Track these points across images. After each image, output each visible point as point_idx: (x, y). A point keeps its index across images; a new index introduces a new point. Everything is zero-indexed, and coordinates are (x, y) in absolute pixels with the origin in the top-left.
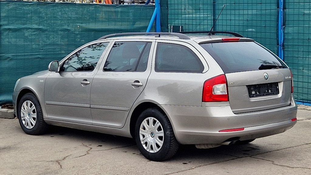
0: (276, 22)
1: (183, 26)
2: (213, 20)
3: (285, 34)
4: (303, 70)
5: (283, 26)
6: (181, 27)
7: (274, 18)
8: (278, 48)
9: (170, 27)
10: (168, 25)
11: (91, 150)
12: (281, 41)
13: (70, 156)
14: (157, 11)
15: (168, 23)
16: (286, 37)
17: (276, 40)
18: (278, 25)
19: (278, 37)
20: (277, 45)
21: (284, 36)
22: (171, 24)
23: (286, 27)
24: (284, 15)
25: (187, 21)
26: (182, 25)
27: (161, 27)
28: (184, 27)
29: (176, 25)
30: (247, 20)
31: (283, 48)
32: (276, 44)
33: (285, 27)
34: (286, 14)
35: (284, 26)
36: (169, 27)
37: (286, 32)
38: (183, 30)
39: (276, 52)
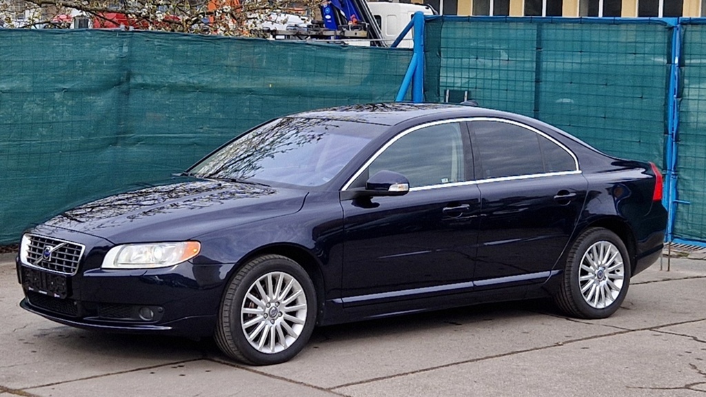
0: (664, 90)
1: (471, 91)
2: (536, 81)
3: (682, 114)
5: (677, 97)
6: (466, 93)
7: (659, 83)
8: (666, 140)
9: (443, 92)
10: (438, 88)
12: (673, 124)
14: (417, 59)
15: (438, 84)
16: (683, 119)
17: (663, 124)
18: (667, 96)
19: (666, 118)
20: (665, 133)
21: (679, 118)
22: (446, 87)
23: (683, 101)
24: (681, 77)
25: (479, 81)
26: (470, 89)
27: (424, 92)
28: (473, 93)
29: (456, 89)
30: (606, 85)
31: (676, 141)
32: (663, 132)
33: (681, 101)
34: (684, 76)
35: (680, 99)
37: (683, 110)
38: (471, 99)
39: (662, 148)
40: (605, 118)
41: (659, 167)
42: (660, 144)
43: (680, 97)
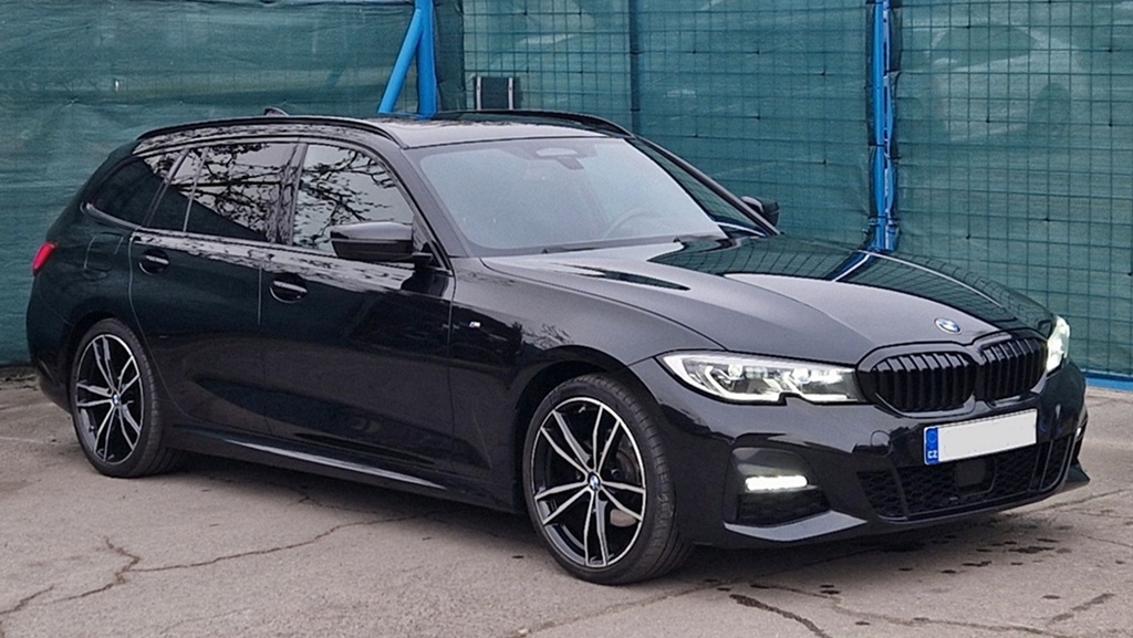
0: (864, 56)
1: (519, 78)
2: (631, 52)
3: (902, 105)
4: (968, 238)
5: (890, 71)
6: (511, 81)
7: (855, 43)
8: (873, 157)
9: (472, 84)
10: (463, 75)
11: (135, 567)
12: (884, 129)
13: (47, 594)
14: (421, 20)
15: (463, 68)
16: (904, 114)
17: (865, 127)
18: (871, 67)
19: (870, 113)
20: (870, 144)
21: (895, 111)
22: (476, 71)
23: (902, 76)
24: (896, 29)
25: (533, 58)
26: (518, 74)
27: (438, 83)
28: (523, 82)
29: (493, 74)
30: (758, 52)
31: (892, 158)
32: (866, 141)
33: (897, 77)
34: (901, 28)
35: (896, 73)
36: (470, 86)
37: (903, 95)
38: (522, 93)
39: (865, 173)
40: (758, 118)
41: (862, 212)
42: (863, 168)
43: (895, 70)
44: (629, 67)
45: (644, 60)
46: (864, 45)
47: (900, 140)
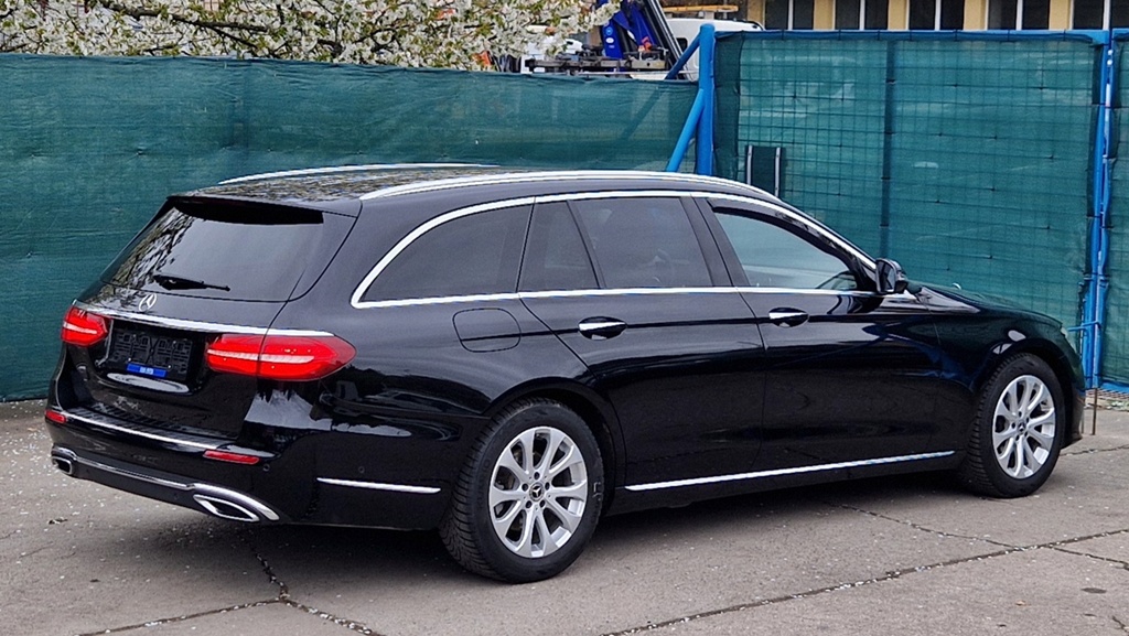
0: (1088, 146)
1: (785, 148)
2: (885, 132)
3: (1117, 184)
5: (1109, 158)
6: (778, 149)
7: (1081, 136)
9: (744, 150)
10: (737, 144)
12: (1101, 204)
14: (703, 99)
15: (737, 136)
16: (1118, 192)
17: (1085, 202)
18: (1092, 156)
19: (1090, 190)
20: (1089, 215)
21: (1111, 190)
22: (749, 141)
23: (1119, 163)
24: (1115, 124)
25: (799, 133)
26: (784, 145)
27: (715, 148)
28: (789, 151)
29: (763, 144)
30: (996, 138)
31: (1107, 227)
32: (1085, 213)
33: (1115, 162)
34: (1119, 124)
35: (1113, 160)
36: (741, 150)
37: (1117, 178)
38: (786, 160)
39: (1083, 238)
40: (993, 190)
41: (1078, 268)
42: (1081, 233)
43: (1113, 158)
44: (882, 144)
45: (896, 139)
46: (1088, 137)
47: (1113, 213)
